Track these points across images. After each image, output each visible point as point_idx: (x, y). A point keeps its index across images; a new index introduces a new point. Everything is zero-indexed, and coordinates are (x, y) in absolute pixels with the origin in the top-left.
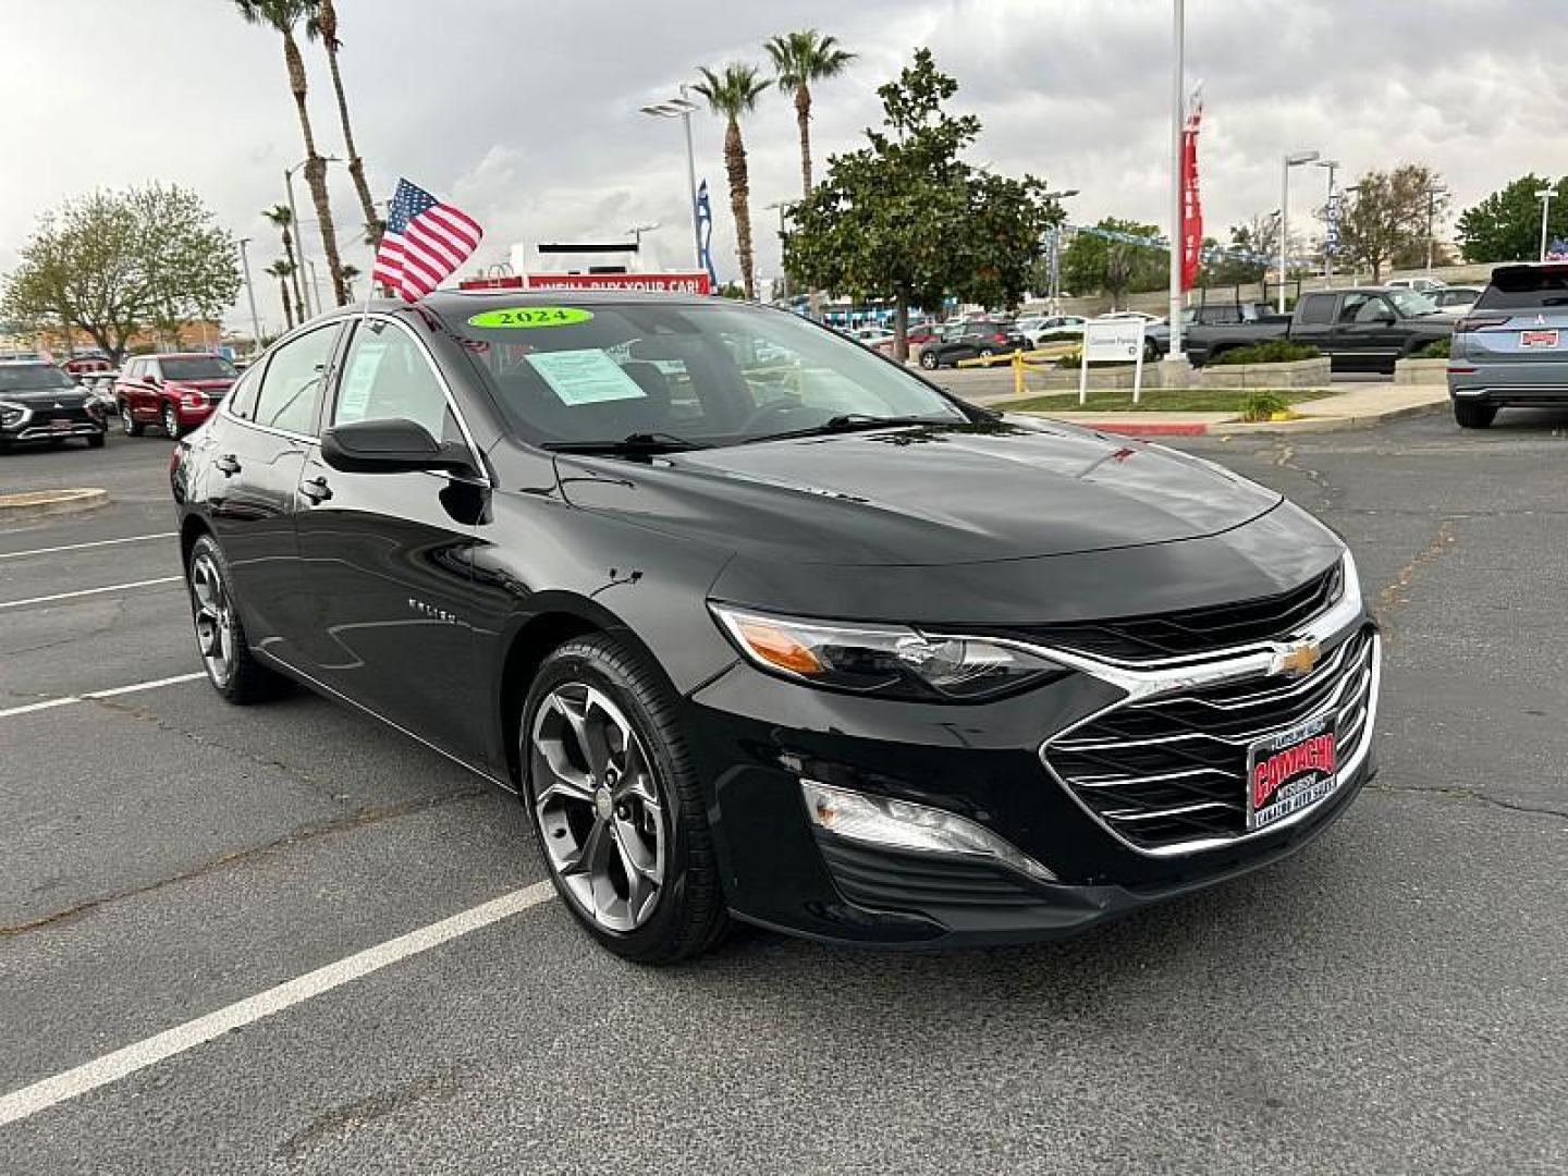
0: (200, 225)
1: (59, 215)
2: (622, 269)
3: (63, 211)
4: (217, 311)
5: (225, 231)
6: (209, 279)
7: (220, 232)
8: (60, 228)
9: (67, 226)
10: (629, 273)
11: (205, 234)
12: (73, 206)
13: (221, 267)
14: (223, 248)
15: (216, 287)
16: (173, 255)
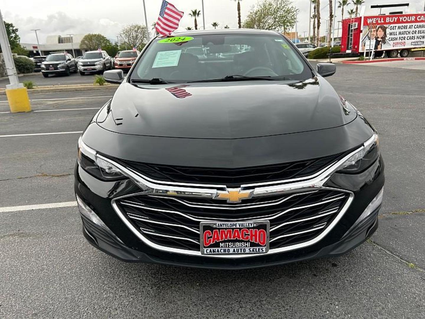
0: (288, 6)
1: (256, 6)
2: (401, 13)
3: (257, 4)
4: (288, 30)
5: (294, 7)
6: (288, 21)
7: (293, 7)
8: (256, 9)
9: (258, 9)
10: (404, 13)
11: (290, 8)
12: (260, 3)
13: (292, 18)
14: (293, 12)
15: (289, 23)
16: (280, 15)
